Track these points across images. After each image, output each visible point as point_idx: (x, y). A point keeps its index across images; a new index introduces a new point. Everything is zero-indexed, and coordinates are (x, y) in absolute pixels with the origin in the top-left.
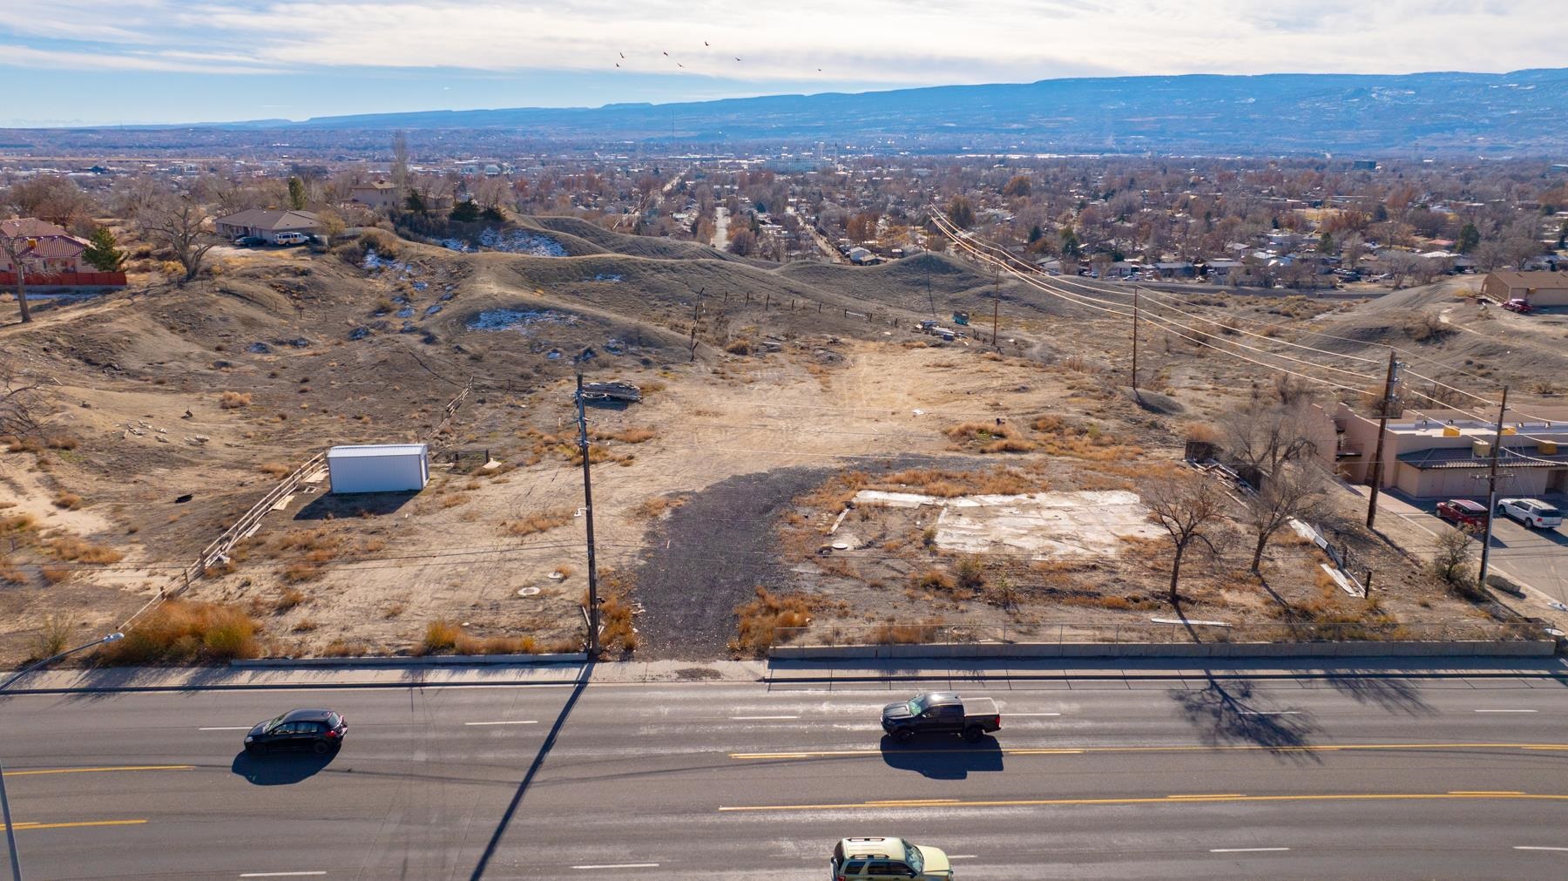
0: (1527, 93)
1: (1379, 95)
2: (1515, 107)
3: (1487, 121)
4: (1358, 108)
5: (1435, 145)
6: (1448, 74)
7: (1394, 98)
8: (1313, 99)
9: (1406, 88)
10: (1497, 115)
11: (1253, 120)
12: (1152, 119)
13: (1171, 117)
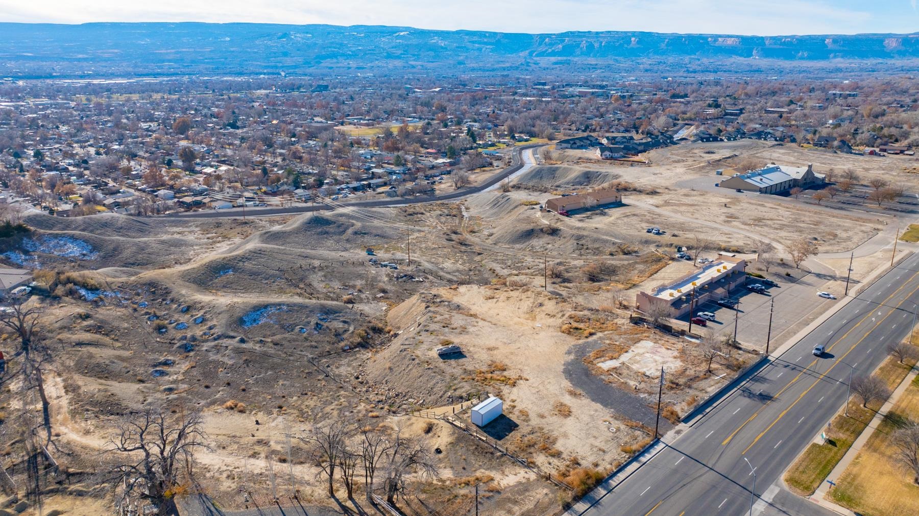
0: (362, 38)
1: (295, 37)
2: (359, 45)
3: (350, 53)
4: (287, 44)
5: (332, 65)
6: (323, 25)
7: (303, 38)
8: (262, 39)
9: (307, 33)
10: (354, 49)
11: (233, 52)
12: (173, 51)
13: (184, 50)
